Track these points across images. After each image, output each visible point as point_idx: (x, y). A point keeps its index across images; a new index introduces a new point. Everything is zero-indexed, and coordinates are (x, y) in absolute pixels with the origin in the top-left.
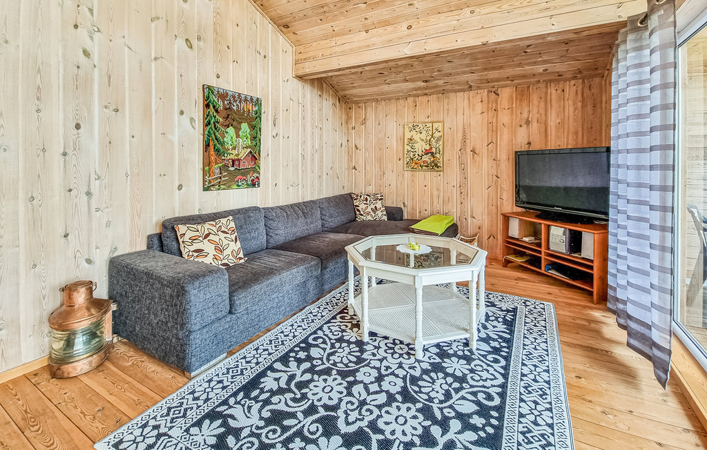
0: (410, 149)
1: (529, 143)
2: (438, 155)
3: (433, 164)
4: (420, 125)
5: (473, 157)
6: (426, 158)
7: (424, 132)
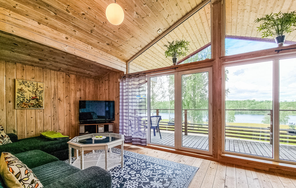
0: (20, 95)
1: (81, 98)
2: (41, 101)
3: (37, 105)
4: (28, 82)
5: (59, 102)
6: (33, 102)
7: (31, 87)
